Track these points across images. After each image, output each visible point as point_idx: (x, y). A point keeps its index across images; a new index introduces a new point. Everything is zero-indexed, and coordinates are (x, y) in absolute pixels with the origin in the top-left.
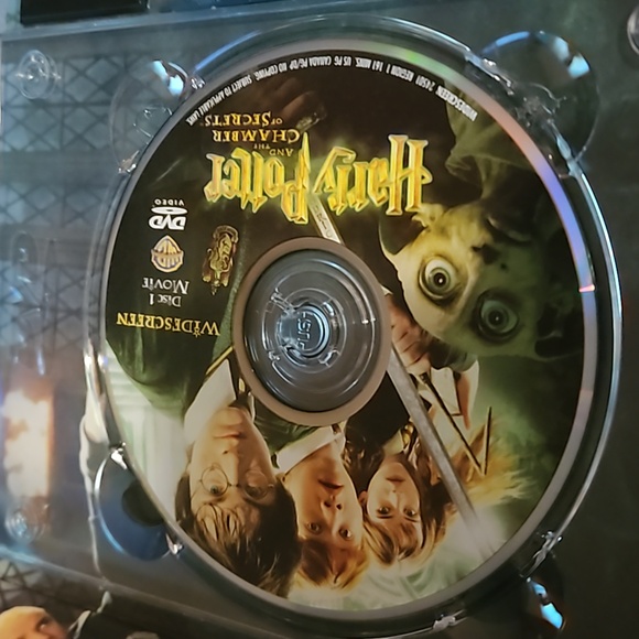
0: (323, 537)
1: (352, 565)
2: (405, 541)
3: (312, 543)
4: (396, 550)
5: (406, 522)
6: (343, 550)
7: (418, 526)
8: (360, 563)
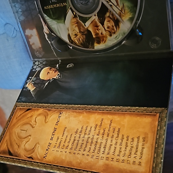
0: (98, 36)
1: (105, 39)
2: (113, 31)
3: (96, 37)
4: (112, 33)
5: (112, 28)
6: (102, 37)
7: (115, 28)
8: (106, 38)
